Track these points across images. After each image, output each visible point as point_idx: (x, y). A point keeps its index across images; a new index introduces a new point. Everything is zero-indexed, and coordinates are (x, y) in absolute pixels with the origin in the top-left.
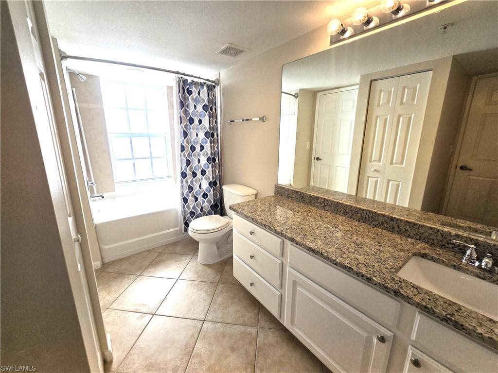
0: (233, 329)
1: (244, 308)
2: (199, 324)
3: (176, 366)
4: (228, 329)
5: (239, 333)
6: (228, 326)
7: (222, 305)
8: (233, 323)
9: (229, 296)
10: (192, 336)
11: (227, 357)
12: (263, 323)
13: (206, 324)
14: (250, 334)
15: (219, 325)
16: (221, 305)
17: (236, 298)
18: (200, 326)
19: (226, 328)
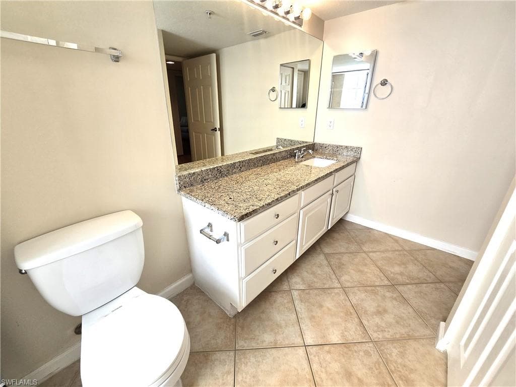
0: (301, 310)
1: (273, 305)
2: (312, 350)
3: (365, 354)
4: (303, 316)
5: (303, 304)
6: (299, 315)
7: (277, 331)
8: (295, 313)
9: (259, 326)
10: (329, 352)
11: (329, 309)
12: (285, 287)
13: (309, 341)
14: (300, 295)
15: (303, 326)
16: (276, 333)
17: (260, 317)
18: (315, 348)
19: (304, 318)
